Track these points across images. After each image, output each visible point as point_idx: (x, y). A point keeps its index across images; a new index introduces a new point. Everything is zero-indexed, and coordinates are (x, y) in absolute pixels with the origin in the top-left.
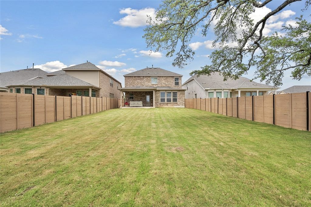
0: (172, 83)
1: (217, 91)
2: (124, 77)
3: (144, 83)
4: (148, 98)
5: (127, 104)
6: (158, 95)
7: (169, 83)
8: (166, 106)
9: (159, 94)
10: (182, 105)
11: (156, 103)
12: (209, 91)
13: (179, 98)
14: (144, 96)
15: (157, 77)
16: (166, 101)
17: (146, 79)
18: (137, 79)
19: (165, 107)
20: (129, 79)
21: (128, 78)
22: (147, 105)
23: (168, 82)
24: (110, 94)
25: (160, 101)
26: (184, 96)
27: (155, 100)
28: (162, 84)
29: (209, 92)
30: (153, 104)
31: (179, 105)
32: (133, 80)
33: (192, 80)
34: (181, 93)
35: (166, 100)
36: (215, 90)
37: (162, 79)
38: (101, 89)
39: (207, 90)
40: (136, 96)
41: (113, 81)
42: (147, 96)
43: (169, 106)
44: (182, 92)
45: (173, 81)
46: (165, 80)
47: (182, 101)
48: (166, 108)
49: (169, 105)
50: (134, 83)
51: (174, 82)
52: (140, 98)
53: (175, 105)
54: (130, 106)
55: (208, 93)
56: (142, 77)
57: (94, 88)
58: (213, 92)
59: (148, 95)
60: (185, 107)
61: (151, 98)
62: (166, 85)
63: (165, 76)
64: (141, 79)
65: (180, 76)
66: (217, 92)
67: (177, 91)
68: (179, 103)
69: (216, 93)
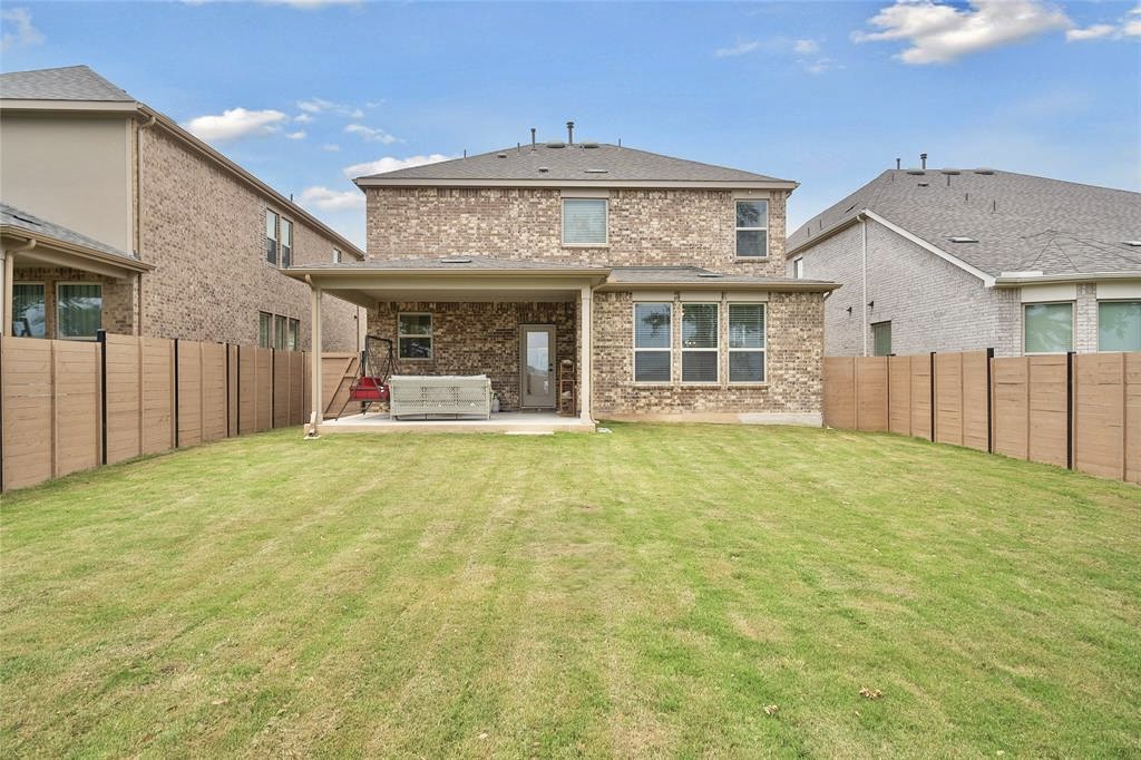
0: (719, 238)
1: (1104, 293)
2: (364, 188)
3: (508, 236)
4: (538, 347)
5: (368, 393)
6: (619, 323)
7: (693, 238)
8: (677, 416)
9: (627, 319)
10: (806, 406)
11: (600, 388)
12: (1028, 296)
13: (780, 353)
14: (507, 334)
15: (606, 195)
16: (680, 372)
17: (525, 207)
18: (457, 211)
19: (670, 419)
20: (397, 206)
21: (391, 197)
22: (529, 401)
23: (687, 231)
24: (265, 316)
25: (632, 370)
26: (821, 337)
27: (598, 365)
28: (645, 244)
29: (1029, 306)
30: (574, 393)
31: (777, 406)
32: (429, 213)
33: (853, 223)
34: (793, 315)
35: (677, 367)
36: (1091, 284)
37: (645, 208)
38: (147, 269)
39: (1009, 289)
40: (449, 331)
41: (297, 226)
42: (530, 335)
43: (704, 410)
44: (805, 305)
45: (722, 222)
46: (662, 214)
47: (805, 371)
48: (681, 425)
49: (700, 402)
50: (435, 238)
51: (731, 235)
52: (480, 352)
53: (748, 408)
54: (396, 409)
55: (1019, 311)
56: (493, 196)
57: (38, 249)
58: (1068, 305)
59: (536, 323)
60: (826, 422)
61: (565, 350)
62: (673, 252)
63: (665, 190)
64: (486, 211)
65: (773, 191)
66: (1102, 304)
67: (762, 298)
68: (776, 389)
69: (1093, 309)
